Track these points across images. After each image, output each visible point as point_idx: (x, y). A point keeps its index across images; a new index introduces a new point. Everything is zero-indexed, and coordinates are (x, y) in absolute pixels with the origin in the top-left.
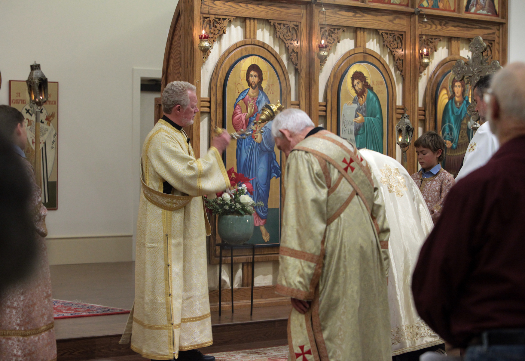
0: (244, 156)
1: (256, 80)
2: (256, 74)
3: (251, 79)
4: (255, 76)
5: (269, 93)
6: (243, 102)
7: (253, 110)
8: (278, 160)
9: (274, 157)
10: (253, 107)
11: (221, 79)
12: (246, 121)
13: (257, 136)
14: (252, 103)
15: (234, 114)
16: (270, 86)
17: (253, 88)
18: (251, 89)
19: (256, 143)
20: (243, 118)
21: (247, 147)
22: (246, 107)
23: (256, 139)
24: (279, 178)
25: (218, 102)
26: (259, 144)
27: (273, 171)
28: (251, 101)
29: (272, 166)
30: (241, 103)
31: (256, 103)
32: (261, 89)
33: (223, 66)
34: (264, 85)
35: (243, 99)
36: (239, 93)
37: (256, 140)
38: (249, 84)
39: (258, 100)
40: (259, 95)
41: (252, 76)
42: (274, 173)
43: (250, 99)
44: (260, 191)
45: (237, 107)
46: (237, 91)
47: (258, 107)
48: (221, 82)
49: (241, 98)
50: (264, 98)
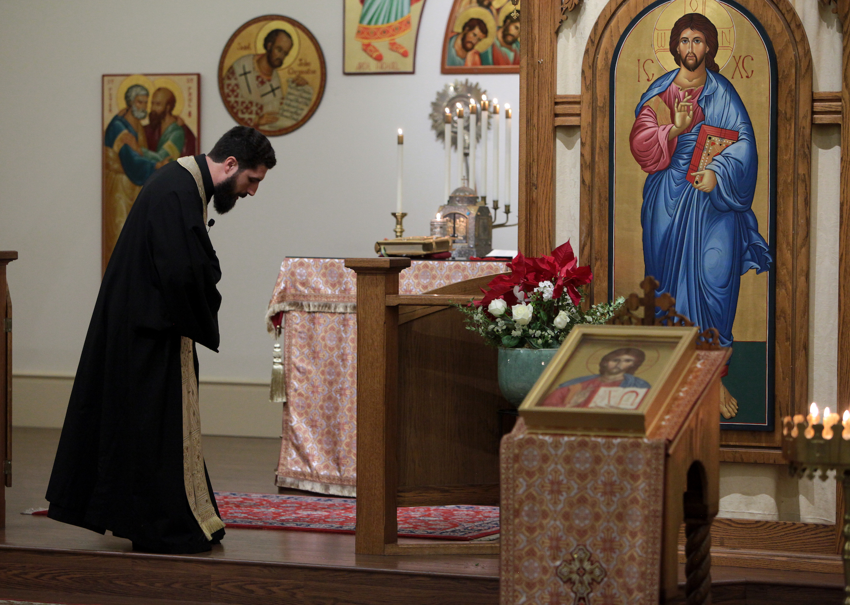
0: (664, 221)
1: (699, 49)
2: (697, 34)
3: (684, 48)
4: (696, 40)
5: (737, 75)
6: (660, 100)
7: (688, 118)
8: (764, 229)
9: (752, 223)
10: (688, 111)
11: (606, 53)
12: (670, 143)
13: (702, 176)
14: (688, 101)
15: (637, 128)
16: (739, 61)
17: (689, 68)
18: (684, 70)
19: (699, 192)
20: (662, 136)
21: (671, 202)
22: (668, 110)
23: (697, 183)
24: (765, 275)
25: (600, 103)
26: (706, 194)
27: (748, 255)
28: (684, 97)
29: (745, 244)
30: (656, 103)
31: (698, 102)
32: (714, 69)
33: (613, 23)
34: (721, 59)
35: (660, 94)
36: (648, 80)
37: (699, 185)
38: (678, 59)
39: (706, 93)
40: (707, 81)
41: (686, 40)
42: (753, 260)
43: (681, 93)
44: (710, 301)
45: (645, 112)
46: (644, 77)
47: (703, 110)
48: (606, 59)
49: (656, 91)
50: (721, 90)
